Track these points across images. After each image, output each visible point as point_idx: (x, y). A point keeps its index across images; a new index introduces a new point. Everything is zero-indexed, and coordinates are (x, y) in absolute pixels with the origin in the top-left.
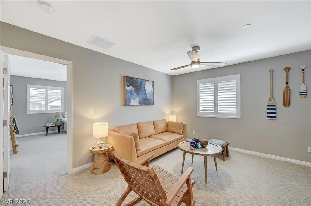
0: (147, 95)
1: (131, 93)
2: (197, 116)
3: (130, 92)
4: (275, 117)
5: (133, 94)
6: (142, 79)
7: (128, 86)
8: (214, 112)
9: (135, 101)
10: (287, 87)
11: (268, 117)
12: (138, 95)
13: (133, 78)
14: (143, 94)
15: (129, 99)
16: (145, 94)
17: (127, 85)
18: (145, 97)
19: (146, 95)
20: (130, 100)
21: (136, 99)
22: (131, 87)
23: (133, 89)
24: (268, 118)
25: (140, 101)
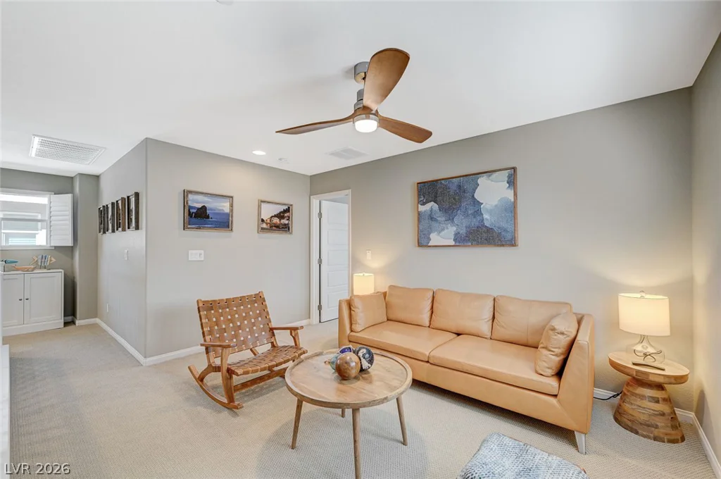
0: (486, 216)
1: (432, 218)
3: (430, 215)
5: (436, 220)
6: (466, 176)
7: (424, 204)
9: (444, 236)
12: (451, 219)
13: (437, 181)
14: (468, 216)
15: (426, 233)
16: (478, 213)
17: (422, 203)
18: (474, 222)
19: (479, 218)
20: (429, 234)
21: (446, 231)
22: (432, 203)
23: (435, 206)
25: (457, 234)
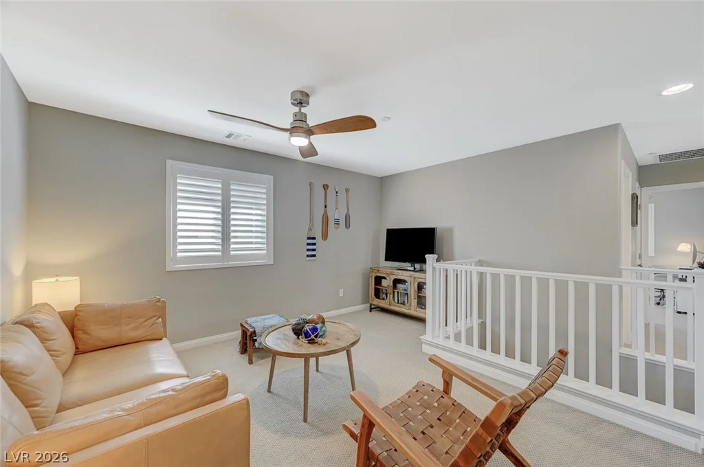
2: (167, 270)
4: (314, 256)
8: (220, 253)
10: (326, 212)
11: (308, 256)
24: (308, 258)
